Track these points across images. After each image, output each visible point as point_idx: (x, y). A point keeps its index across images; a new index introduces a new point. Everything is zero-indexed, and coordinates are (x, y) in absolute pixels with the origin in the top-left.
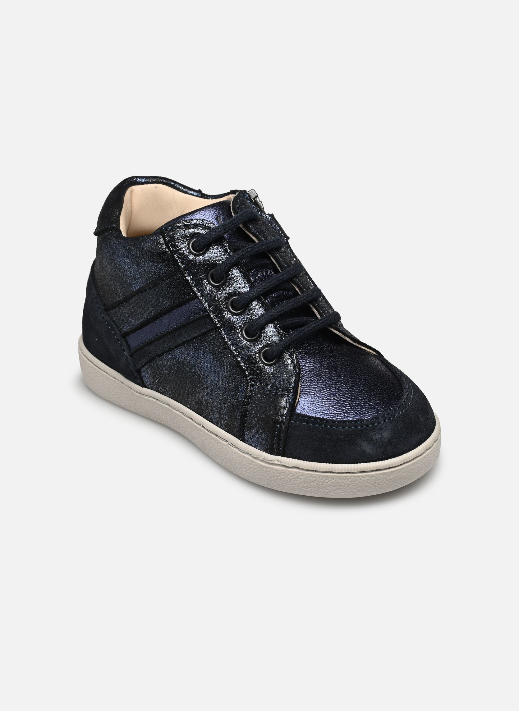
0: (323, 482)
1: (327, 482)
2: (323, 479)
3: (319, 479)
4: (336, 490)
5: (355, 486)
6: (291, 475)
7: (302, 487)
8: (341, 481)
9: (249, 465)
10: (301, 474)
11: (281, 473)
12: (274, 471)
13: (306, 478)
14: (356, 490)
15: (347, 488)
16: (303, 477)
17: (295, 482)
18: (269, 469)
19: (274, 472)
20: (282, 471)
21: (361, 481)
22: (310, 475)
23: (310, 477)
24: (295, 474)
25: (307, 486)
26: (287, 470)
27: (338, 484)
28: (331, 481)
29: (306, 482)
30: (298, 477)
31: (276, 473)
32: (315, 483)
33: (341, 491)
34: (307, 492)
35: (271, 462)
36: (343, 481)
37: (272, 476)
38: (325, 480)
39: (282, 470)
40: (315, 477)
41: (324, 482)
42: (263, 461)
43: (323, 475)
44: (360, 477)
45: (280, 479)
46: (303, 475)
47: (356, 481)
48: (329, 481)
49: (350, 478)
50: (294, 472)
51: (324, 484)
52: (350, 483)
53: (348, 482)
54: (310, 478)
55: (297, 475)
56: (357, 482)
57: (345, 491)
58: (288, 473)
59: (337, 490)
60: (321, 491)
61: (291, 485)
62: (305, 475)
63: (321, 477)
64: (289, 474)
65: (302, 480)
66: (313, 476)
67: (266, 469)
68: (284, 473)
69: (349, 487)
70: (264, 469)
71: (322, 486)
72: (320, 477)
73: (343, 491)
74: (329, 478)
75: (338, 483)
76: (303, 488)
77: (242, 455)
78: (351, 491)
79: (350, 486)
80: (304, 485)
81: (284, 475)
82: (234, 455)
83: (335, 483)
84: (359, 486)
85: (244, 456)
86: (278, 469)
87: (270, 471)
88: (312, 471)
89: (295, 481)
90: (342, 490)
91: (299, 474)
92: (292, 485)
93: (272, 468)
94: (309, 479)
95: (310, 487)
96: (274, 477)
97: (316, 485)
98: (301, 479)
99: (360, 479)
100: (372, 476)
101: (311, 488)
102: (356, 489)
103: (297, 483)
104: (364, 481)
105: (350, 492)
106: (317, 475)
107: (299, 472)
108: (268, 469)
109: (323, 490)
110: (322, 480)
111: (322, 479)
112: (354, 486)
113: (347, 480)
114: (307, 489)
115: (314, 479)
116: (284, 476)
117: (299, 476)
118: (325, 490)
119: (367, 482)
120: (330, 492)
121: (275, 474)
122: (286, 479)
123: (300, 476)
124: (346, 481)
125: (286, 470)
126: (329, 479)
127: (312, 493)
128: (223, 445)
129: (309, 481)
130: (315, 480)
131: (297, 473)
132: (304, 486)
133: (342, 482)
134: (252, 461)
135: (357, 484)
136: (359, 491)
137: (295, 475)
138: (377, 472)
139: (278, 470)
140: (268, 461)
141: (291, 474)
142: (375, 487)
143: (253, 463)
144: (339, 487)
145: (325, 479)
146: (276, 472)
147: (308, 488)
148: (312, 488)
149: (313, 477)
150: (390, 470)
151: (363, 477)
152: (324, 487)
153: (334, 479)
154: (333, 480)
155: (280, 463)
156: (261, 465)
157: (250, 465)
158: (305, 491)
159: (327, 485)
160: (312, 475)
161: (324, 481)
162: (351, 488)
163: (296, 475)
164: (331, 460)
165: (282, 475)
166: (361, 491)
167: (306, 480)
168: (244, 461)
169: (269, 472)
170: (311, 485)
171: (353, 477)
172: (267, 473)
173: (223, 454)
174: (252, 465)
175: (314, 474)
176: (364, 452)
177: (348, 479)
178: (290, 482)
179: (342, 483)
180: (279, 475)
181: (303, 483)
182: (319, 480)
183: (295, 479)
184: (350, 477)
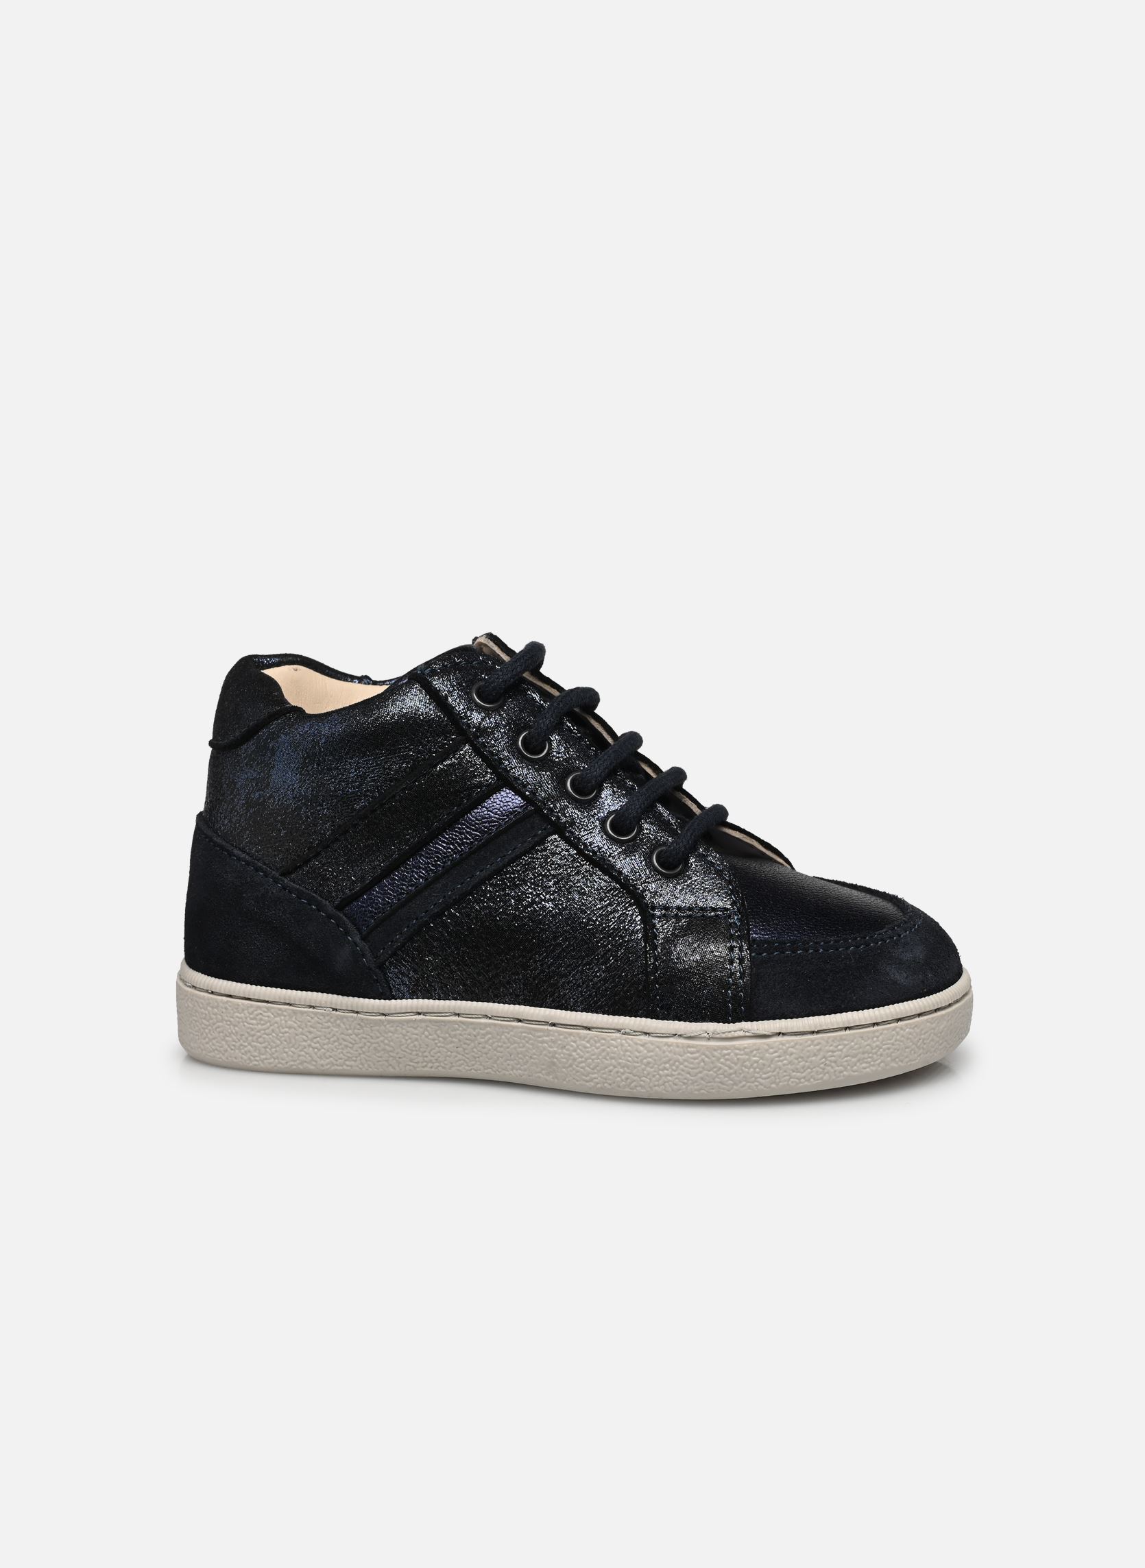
0: (833, 1052)
1: (841, 1050)
2: (835, 1044)
3: (826, 1046)
4: (855, 1065)
5: (889, 1049)
6: (771, 1050)
7: (793, 1071)
8: (866, 1043)
9: (680, 1058)
10: (792, 1043)
11: (752, 1052)
12: (737, 1051)
13: (803, 1050)
14: (889, 1059)
15: (875, 1056)
16: (796, 1049)
17: (780, 1063)
18: (727, 1049)
19: (736, 1054)
20: (754, 1047)
21: (898, 1037)
22: (809, 1042)
23: (810, 1046)
24: (781, 1046)
25: (803, 1067)
26: (764, 1043)
27: (861, 1050)
28: (847, 1047)
29: (802, 1058)
30: (785, 1052)
31: (742, 1055)
32: (819, 1057)
33: (864, 1065)
34: (803, 1080)
35: (730, 1035)
36: (869, 1042)
37: (733, 1063)
38: (837, 1047)
39: (755, 1044)
40: (819, 1044)
41: (835, 1052)
42: (712, 1040)
43: (833, 1037)
44: (898, 1030)
45: (749, 1065)
46: (796, 1044)
47: (890, 1040)
48: (845, 1045)
49: (881, 1034)
50: (778, 1043)
51: (835, 1054)
52: (881, 1045)
53: (878, 1043)
54: (809, 1048)
55: (784, 1047)
56: (892, 1041)
57: (872, 1063)
58: (766, 1047)
59: (858, 1064)
60: (828, 1073)
61: (770, 1073)
62: (801, 1044)
63: (830, 1041)
64: (767, 1051)
65: (794, 1056)
66: (816, 1042)
67: (719, 1051)
68: (758, 1050)
69: (879, 1053)
70: (716, 1053)
71: (831, 1061)
72: (827, 1042)
73: (868, 1065)
74: (845, 1040)
75: (860, 1048)
76: (794, 1073)
77: (662, 1042)
78: (882, 1062)
79: (881, 1050)
80: (798, 1067)
81: (758, 1055)
82: (642, 1048)
83: (855, 1050)
84: (895, 1049)
85: (666, 1044)
86: (746, 1045)
87: (729, 1054)
88: (813, 1032)
89: (779, 1061)
90: (866, 1063)
91: (787, 1045)
92: (774, 1071)
93: (734, 1046)
94: (808, 1051)
95: (809, 1068)
96: (736, 1064)
97: (821, 1059)
98: (791, 1054)
99: (898, 1033)
100: (916, 1026)
101: (809, 1070)
102: (890, 1056)
103: (784, 1065)
104: (903, 1036)
105: (879, 1064)
106: (822, 1038)
107: (788, 1042)
108: (725, 1052)
109: (832, 1067)
110: (831, 1048)
111: (831, 1045)
112: (887, 1051)
113: (875, 1039)
114: (802, 1073)
115: (818, 1047)
116: (758, 1057)
117: (789, 1047)
118: (837, 1068)
119: (908, 1039)
120: (846, 1069)
121: (739, 1057)
122: (761, 1061)
123: (790, 1049)
124: (874, 1042)
125: (762, 1043)
126: (846, 1042)
127: (812, 1080)
128: (612, 1040)
129: (808, 1054)
130: (820, 1050)
131: (783, 1044)
132: (797, 1069)
133: (867, 1045)
134: (689, 1046)
135: (893, 1044)
136: (893, 1060)
137: (779, 1049)
138: (922, 1018)
139: (745, 1048)
140: (724, 1036)
141: (772, 1048)
142: (919, 1048)
143: (689, 1049)
144: (862, 1056)
145: (838, 1043)
146: (742, 1052)
147: (805, 1071)
148: (812, 1069)
149: (815, 1045)
150: (939, 1013)
151: (902, 1029)
152: (835, 1062)
153: (852, 1041)
154: (853, 1044)
155: (747, 1034)
156: (708, 1048)
157: (681, 1056)
158: (797, 1079)
159: (840, 1056)
160: (812, 1041)
161: (836, 1049)
162: (881, 1055)
163: (782, 1049)
164: (843, 1006)
165: (754, 1056)
166: (897, 1060)
167: (802, 1055)
168: (667, 1053)
169: (727, 1057)
170: (811, 1062)
171: (885, 1032)
172: (722, 1060)
173: (612, 1058)
174: (689, 1055)
175: (816, 1039)
176: (895, 983)
177: (878, 1037)
178: (769, 1066)
179: (868, 1047)
180: (747, 1057)
181: (796, 1061)
182: (827, 1048)
183: (779, 1056)
184: (881, 1032)
